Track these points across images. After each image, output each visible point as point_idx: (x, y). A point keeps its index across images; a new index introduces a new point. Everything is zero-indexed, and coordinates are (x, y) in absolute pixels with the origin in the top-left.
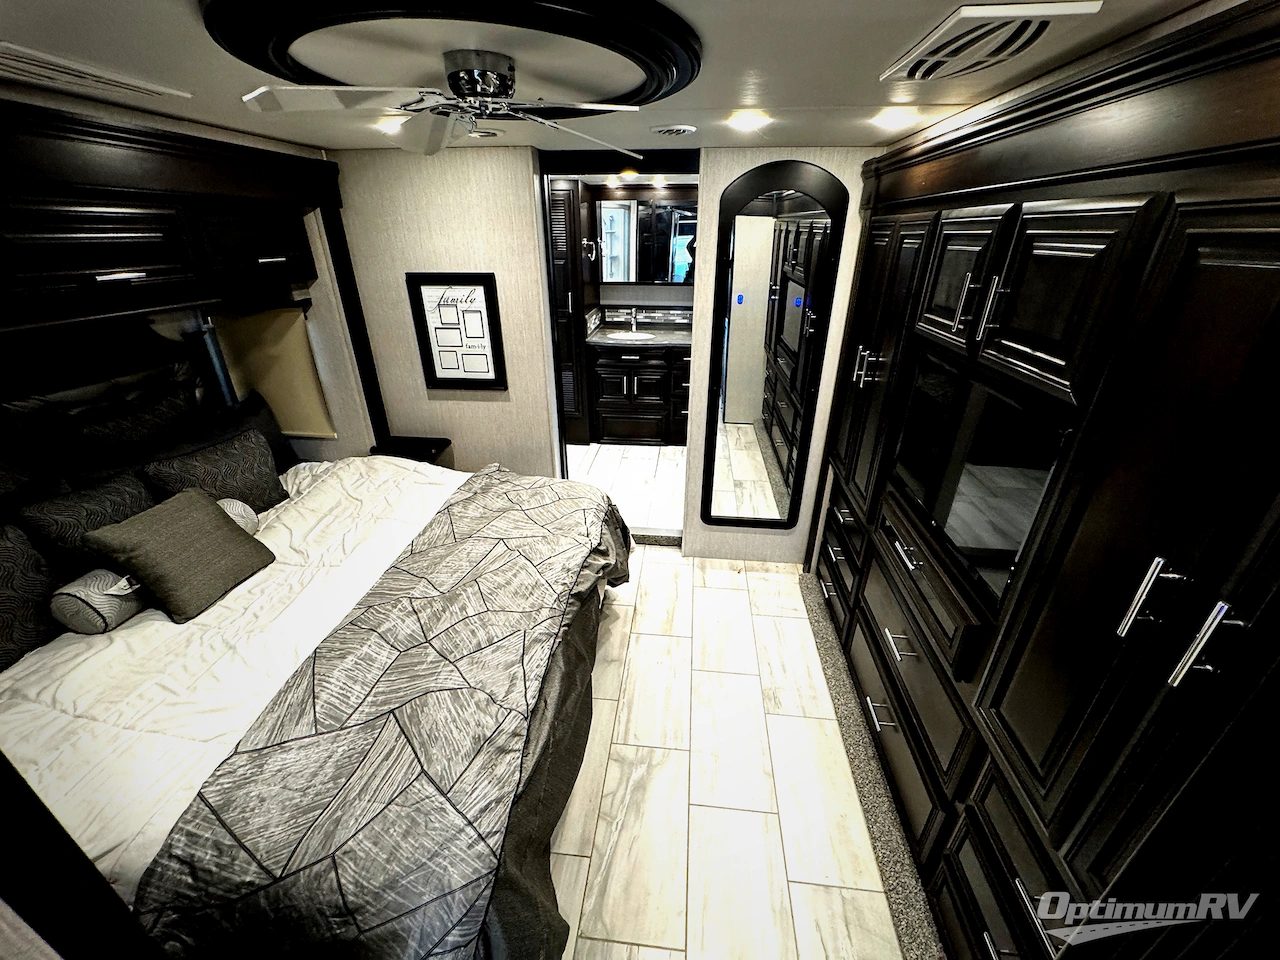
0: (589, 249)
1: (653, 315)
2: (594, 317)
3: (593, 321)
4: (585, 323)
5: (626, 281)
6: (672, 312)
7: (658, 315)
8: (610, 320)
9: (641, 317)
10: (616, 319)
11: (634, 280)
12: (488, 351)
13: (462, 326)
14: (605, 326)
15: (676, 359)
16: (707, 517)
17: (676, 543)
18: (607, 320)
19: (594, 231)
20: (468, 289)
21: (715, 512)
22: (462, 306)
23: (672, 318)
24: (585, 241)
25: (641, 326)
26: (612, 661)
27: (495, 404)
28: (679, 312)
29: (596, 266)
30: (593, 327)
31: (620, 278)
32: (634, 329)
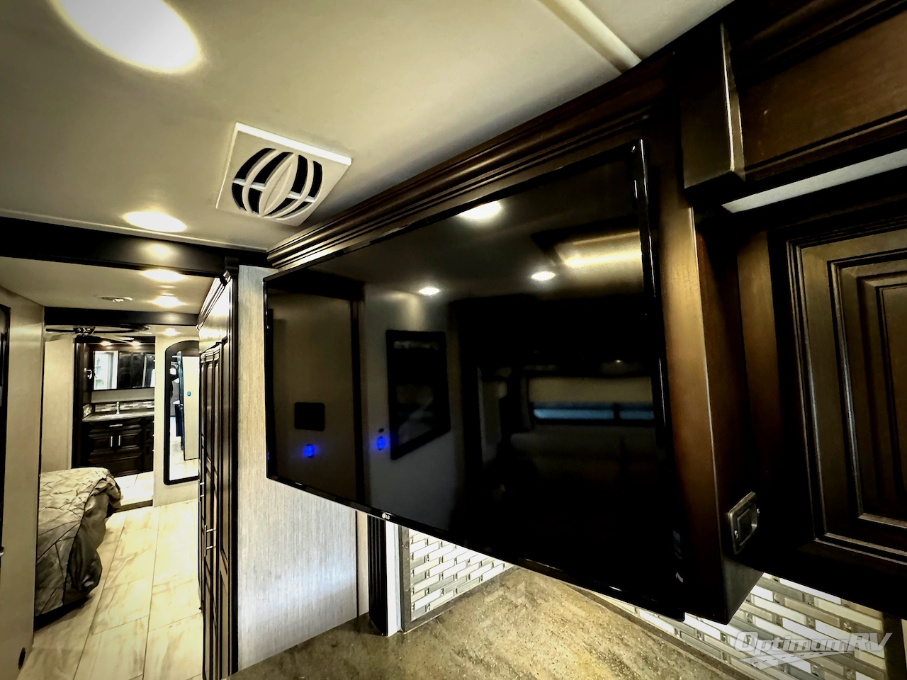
0: (89, 373)
1: (131, 405)
2: (88, 408)
3: (87, 411)
4: (82, 411)
5: (109, 388)
6: (143, 403)
7: (135, 405)
8: (99, 410)
9: (123, 407)
10: (103, 410)
11: (116, 388)
14: (93, 413)
15: (148, 423)
16: (167, 481)
17: (150, 503)
18: (96, 411)
19: (91, 365)
21: (171, 478)
23: (143, 406)
24: (85, 370)
25: (121, 412)
28: (148, 402)
29: (91, 382)
30: (87, 414)
31: (105, 387)
32: (118, 412)
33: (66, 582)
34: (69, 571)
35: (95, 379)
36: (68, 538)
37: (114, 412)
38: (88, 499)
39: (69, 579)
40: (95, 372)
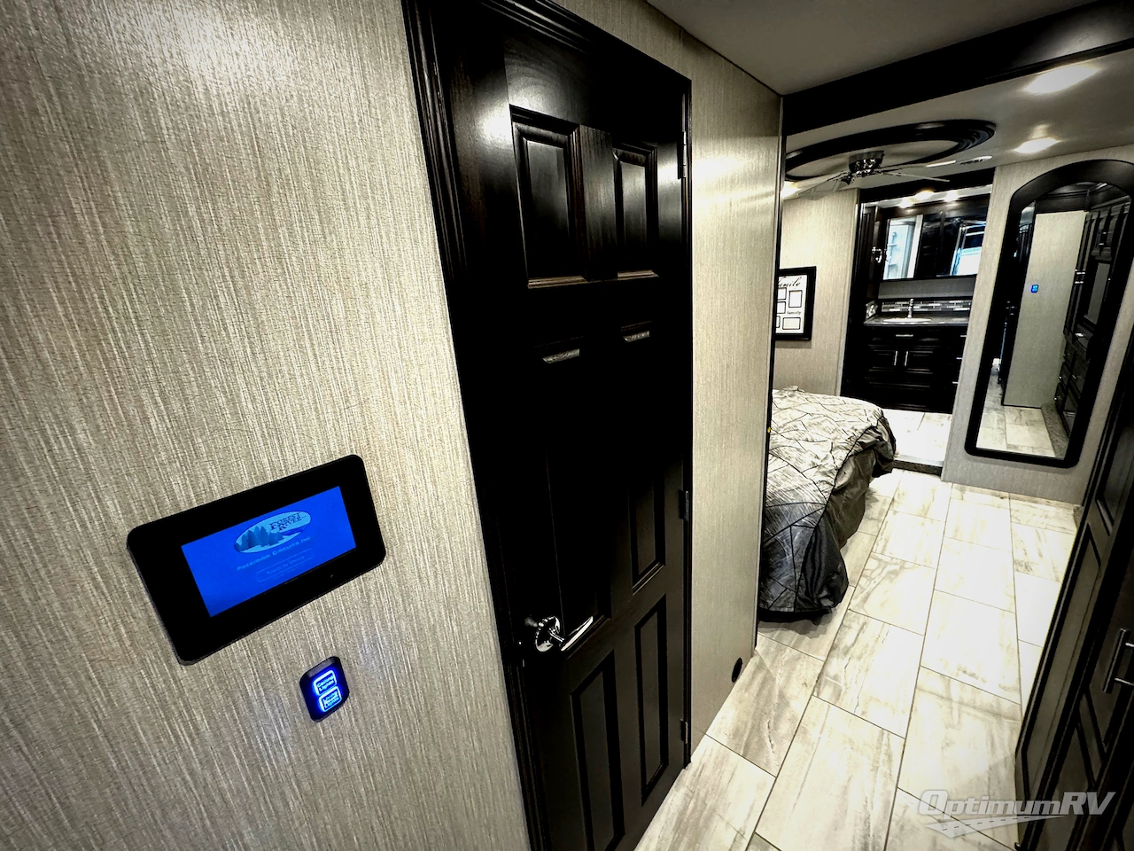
0: (877, 254)
1: (930, 305)
2: (872, 307)
3: (871, 311)
4: (866, 309)
5: (903, 278)
6: (951, 302)
7: (936, 306)
8: (886, 311)
9: (917, 308)
10: (891, 310)
11: (912, 277)
12: (802, 316)
13: (787, 301)
14: (879, 314)
15: (953, 338)
16: (971, 446)
17: (936, 471)
18: (883, 311)
19: (882, 241)
20: (795, 278)
21: (980, 445)
22: (789, 289)
23: (950, 307)
24: (873, 248)
25: (915, 314)
26: (872, 519)
27: (800, 350)
28: (960, 301)
29: (880, 268)
30: (870, 315)
31: (899, 276)
32: (910, 316)
33: (799, 585)
34: (803, 570)
35: (887, 264)
36: (805, 526)
37: (903, 314)
38: (845, 463)
39: (803, 582)
40: (888, 253)
